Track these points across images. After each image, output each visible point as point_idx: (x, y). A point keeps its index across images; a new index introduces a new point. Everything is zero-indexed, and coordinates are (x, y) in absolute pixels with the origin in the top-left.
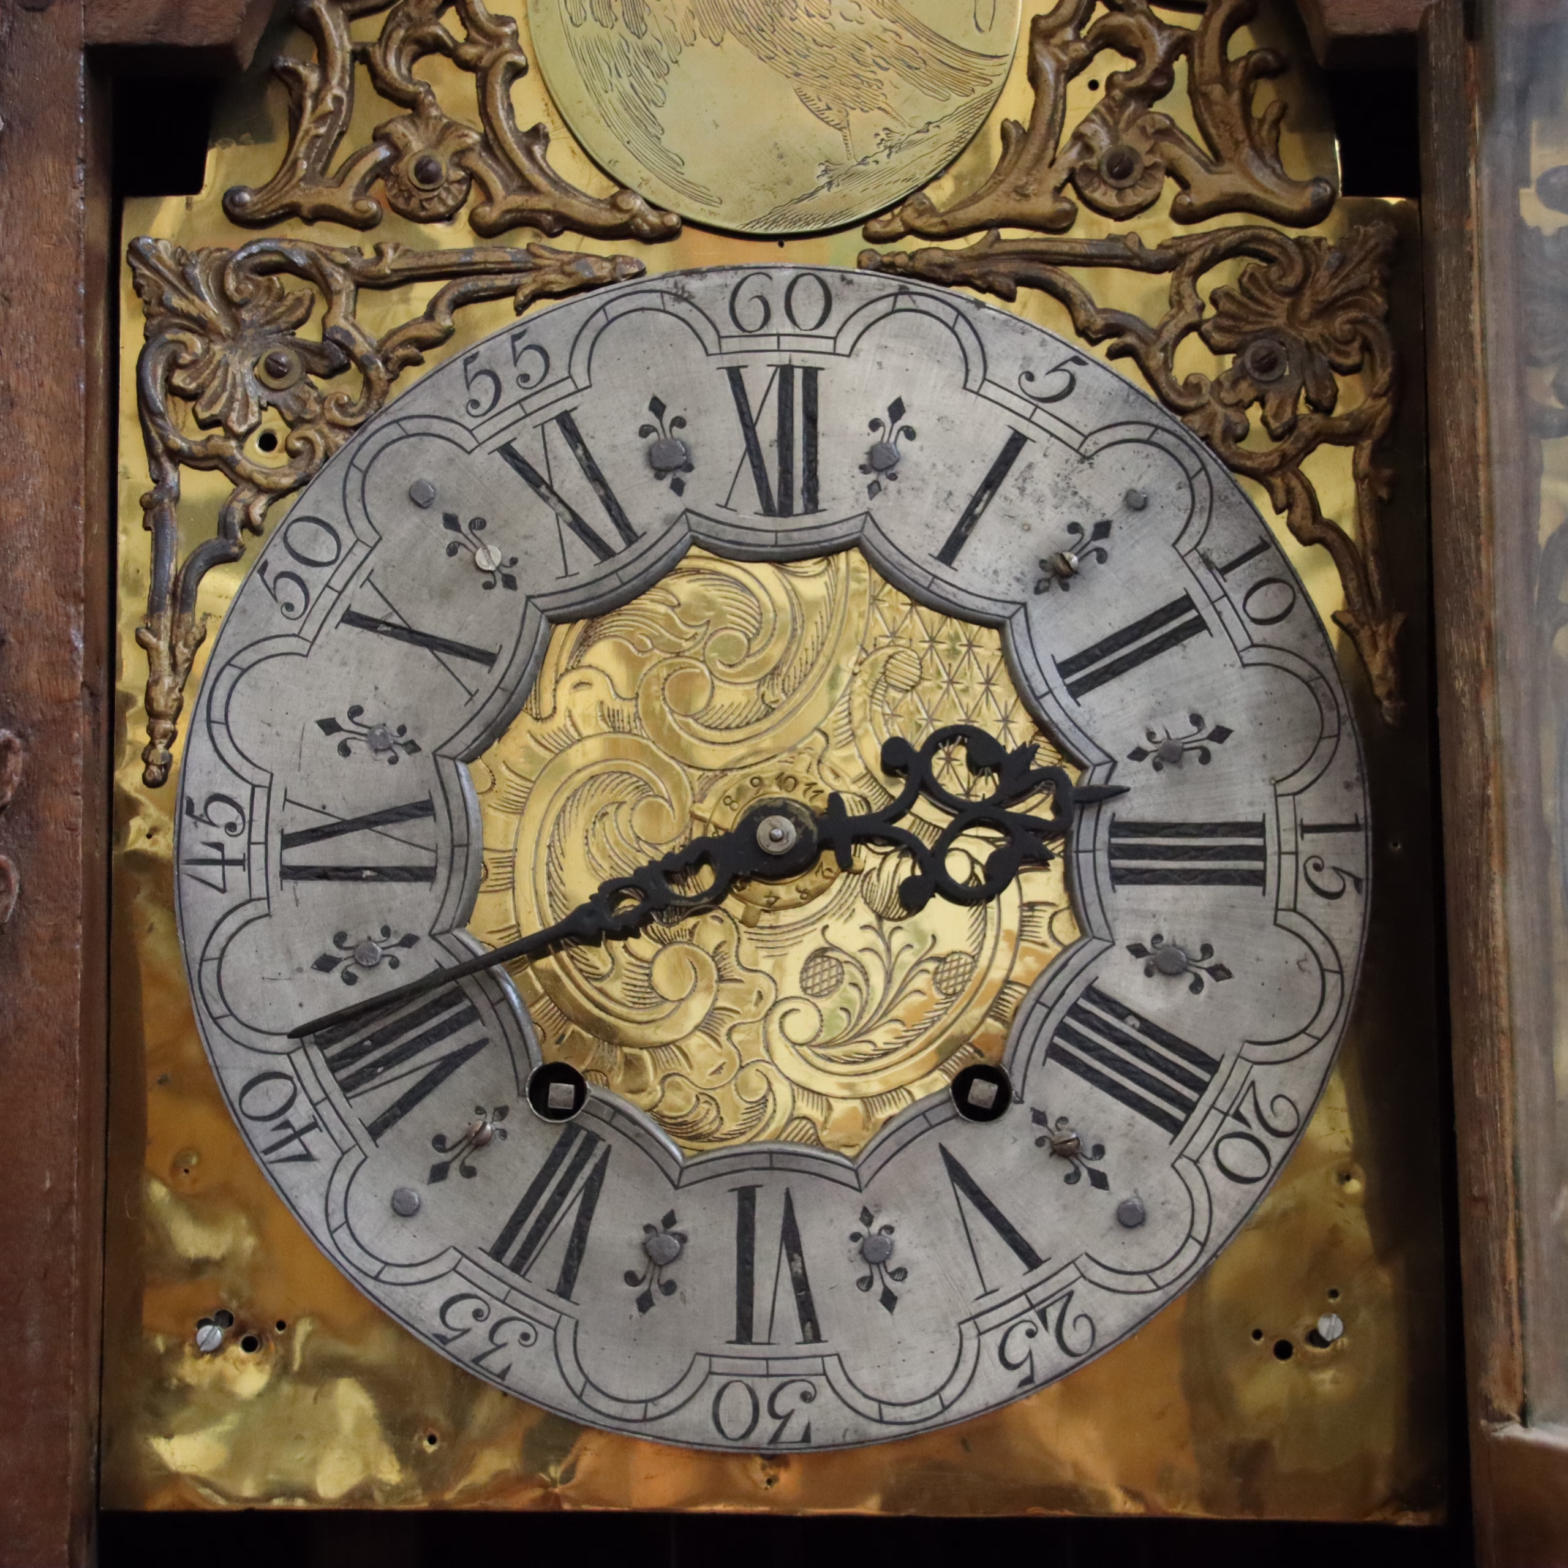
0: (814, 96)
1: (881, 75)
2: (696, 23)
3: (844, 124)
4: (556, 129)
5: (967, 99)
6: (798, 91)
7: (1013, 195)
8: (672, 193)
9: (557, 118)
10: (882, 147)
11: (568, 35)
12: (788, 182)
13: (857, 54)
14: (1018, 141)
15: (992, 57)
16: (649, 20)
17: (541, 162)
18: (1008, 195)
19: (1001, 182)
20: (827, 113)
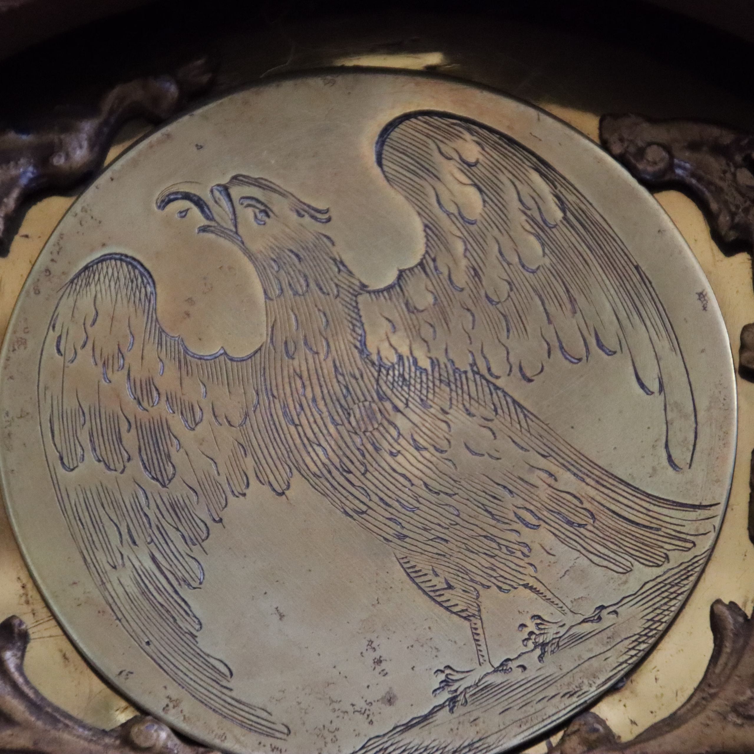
0: (426, 568)
1: (527, 535)
2: (249, 463)
3: (473, 610)
4: (38, 623)
5: (658, 571)
6: (403, 562)
7: (732, 717)
8: (214, 720)
9: (39, 606)
10: (531, 645)
11: (56, 483)
12: (390, 700)
13: (491, 506)
14: (736, 635)
15: (694, 507)
16: (177, 457)
17: (16, 675)
18: (724, 717)
19: (713, 696)
20: (448, 595)
